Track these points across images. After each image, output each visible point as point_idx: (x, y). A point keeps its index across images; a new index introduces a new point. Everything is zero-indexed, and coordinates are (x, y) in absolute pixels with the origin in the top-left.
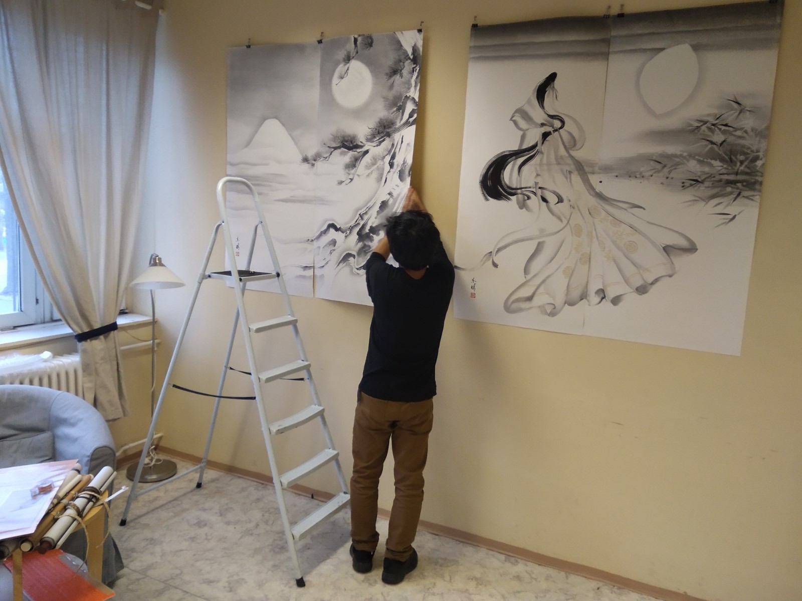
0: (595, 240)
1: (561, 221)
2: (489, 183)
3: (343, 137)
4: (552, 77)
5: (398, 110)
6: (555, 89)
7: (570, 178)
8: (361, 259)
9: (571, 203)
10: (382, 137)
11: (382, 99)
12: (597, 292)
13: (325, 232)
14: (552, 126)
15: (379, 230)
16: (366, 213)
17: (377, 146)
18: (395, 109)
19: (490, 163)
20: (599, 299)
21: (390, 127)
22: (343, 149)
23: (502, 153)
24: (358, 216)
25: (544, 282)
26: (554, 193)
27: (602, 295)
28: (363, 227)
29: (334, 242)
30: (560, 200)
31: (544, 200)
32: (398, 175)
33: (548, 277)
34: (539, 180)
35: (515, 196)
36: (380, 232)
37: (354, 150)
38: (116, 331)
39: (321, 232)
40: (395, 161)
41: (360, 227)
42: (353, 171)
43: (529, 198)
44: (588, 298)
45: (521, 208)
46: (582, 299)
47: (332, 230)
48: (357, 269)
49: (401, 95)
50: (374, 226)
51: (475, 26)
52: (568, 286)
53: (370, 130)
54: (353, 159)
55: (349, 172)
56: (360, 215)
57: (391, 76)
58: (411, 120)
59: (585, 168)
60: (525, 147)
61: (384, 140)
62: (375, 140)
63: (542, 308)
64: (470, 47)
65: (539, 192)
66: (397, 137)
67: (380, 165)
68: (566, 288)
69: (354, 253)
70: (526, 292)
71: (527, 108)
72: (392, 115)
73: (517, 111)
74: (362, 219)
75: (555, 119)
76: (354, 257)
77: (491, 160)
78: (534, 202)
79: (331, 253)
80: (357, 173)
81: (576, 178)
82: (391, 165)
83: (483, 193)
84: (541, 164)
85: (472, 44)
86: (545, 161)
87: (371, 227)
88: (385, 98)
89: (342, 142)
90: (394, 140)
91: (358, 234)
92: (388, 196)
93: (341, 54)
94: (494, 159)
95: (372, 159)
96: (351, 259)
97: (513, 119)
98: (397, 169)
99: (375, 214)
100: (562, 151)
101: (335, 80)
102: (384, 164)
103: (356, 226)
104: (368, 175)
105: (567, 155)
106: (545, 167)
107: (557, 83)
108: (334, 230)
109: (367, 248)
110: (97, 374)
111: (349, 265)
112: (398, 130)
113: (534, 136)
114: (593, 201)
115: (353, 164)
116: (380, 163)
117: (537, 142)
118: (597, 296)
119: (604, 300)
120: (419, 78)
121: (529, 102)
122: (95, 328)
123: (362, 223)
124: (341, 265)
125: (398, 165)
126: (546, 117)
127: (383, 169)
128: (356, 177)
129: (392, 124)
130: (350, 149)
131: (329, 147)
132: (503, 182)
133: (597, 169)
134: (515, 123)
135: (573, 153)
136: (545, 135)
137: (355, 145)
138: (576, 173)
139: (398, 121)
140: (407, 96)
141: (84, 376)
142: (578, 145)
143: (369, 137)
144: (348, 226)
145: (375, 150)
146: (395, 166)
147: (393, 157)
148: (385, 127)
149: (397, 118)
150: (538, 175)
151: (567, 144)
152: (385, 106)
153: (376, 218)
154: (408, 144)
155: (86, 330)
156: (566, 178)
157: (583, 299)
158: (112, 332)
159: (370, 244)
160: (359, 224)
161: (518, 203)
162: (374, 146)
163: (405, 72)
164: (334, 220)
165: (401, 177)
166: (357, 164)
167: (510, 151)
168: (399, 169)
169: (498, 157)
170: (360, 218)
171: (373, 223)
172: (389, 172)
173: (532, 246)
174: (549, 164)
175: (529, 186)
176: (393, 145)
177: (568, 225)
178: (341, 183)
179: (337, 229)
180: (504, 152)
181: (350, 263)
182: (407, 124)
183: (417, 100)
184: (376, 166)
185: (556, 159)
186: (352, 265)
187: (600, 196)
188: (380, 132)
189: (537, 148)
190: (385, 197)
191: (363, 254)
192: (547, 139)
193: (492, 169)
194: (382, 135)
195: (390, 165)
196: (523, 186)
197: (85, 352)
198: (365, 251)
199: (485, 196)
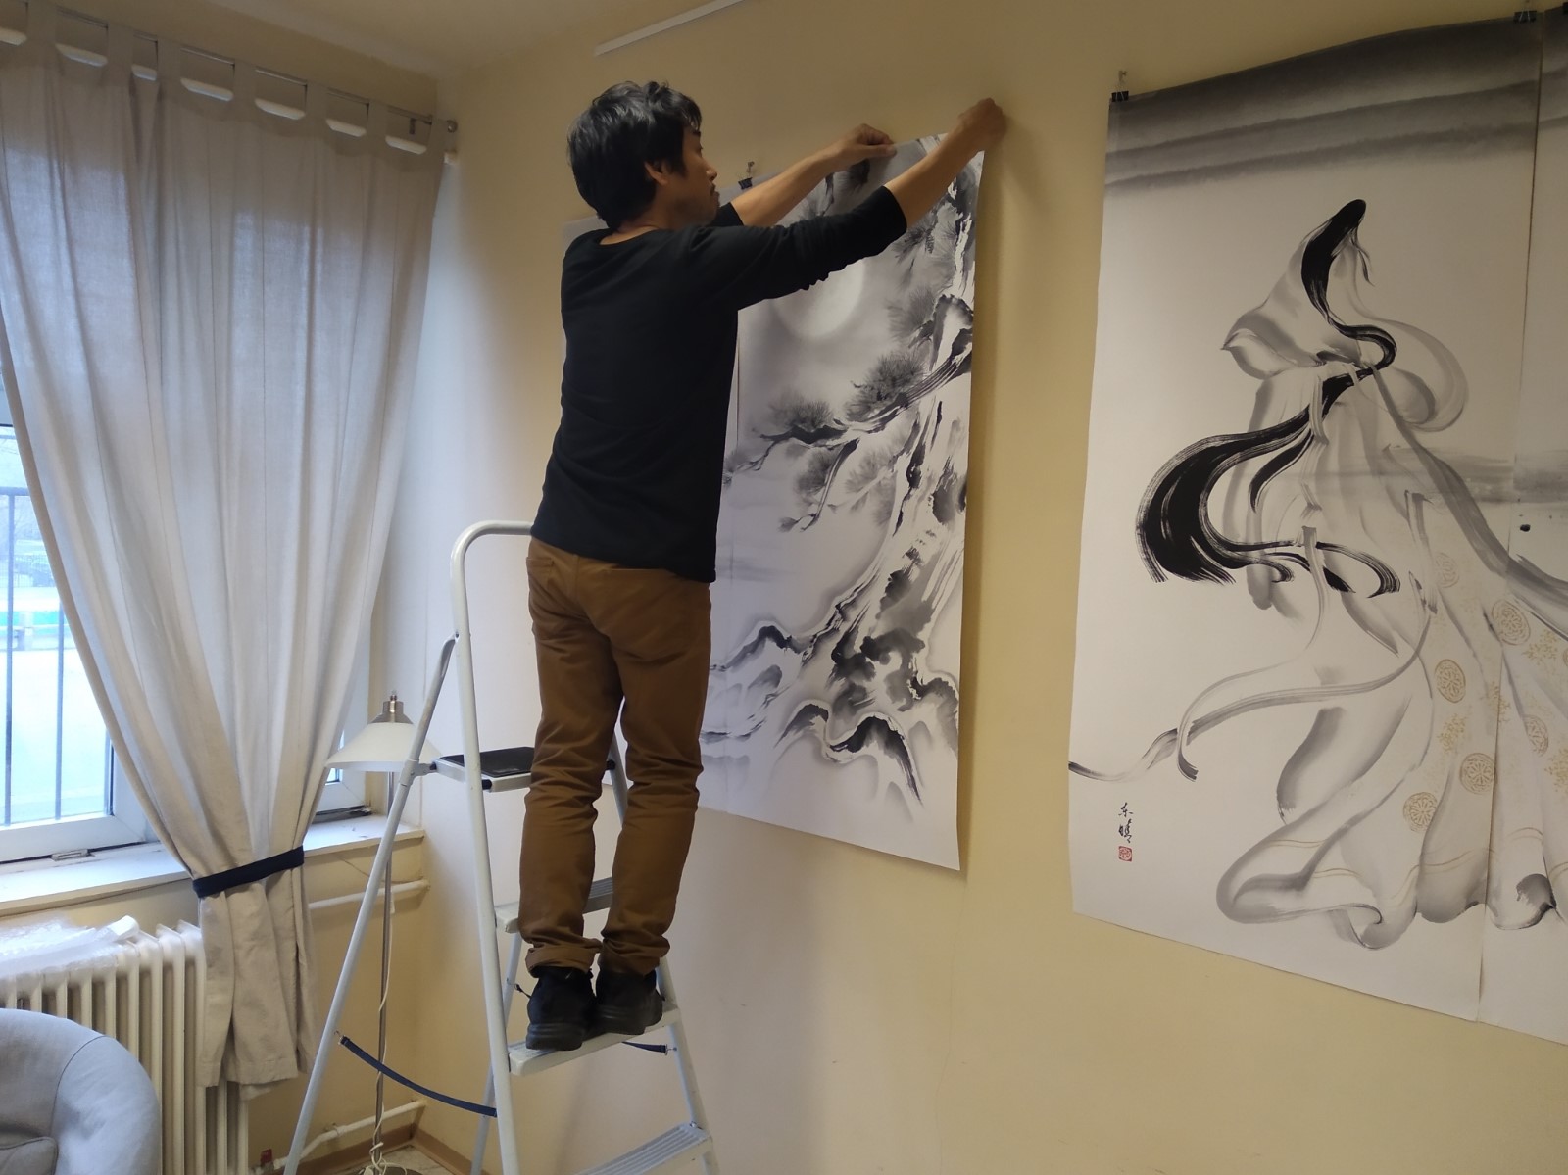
0: (1511, 713)
1: (1394, 648)
2: (1165, 530)
3: (797, 411)
4: (1352, 214)
5: (925, 335)
6: (1361, 250)
7: (1420, 517)
8: (841, 724)
9: (1426, 593)
10: (888, 408)
11: (887, 311)
12: (1526, 885)
13: (753, 648)
14: (1355, 359)
15: (888, 649)
16: (853, 603)
17: (877, 430)
18: (917, 334)
19: (1165, 473)
20: (1532, 911)
21: (907, 382)
22: (795, 441)
23: (1201, 443)
24: (833, 610)
25: (1341, 834)
26: (1367, 560)
27: (1544, 898)
28: (847, 638)
29: (774, 676)
30: (1388, 583)
31: (1335, 581)
32: (932, 503)
33: (1355, 821)
34: (1316, 521)
35: (1245, 568)
36: (891, 654)
37: (819, 442)
38: (296, 870)
39: (745, 647)
40: (923, 468)
41: (838, 638)
42: (818, 496)
43: (1286, 575)
44: (1493, 901)
45: (1263, 604)
46: (1470, 905)
47: (770, 645)
48: (833, 747)
49: (930, 296)
50: (874, 636)
51: (1120, 99)
52: (1422, 854)
53: (857, 391)
54: (818, 465)
55: (811, 499)
56: (838, 606)
57: (906, 251)
58: (958, 359)
59: (1468, 483)
60: (1269, 422)
61: (893, 415)
62: (871, 415)
63: (1337, 915)
64: (1109, 156)
65: (1319, 558)
66: (925, 405)
67: (884, 478)
68: (1416, 862)
69: (825, 705)
71: (1274, 312)
72: (911, 350)
73: (1243, 322)
74: (844, 618)
75: (1363, 337)
76: (825, 715)
77: (1168, 463)
78: (1303, 587)
79: (767, 702)
80: (829, 501)
81: (1439, 517)
82: (913, 479)
83: (1148, 559)
84: (1321, 474)
85: (1113, 148)
86: (1333, 464)
87: (867, 640)
88: (893, 308)
89: (792, 424)
90: (918, 413)
91: (834, 656)
92: (908, 561)
94: (1177, 462)
95: (865, 464)
96: (818, 720)
97: (1233, 344)
98: (927, 488)
99: (875, 607)
100: (1390, 434)
102: (894, 477)
103: (830, 633)
104: (856, 507)
105: (1405, 444)
106: (1335, 484)
107: (1365, 230)
108: (775, 644)
109: (856, 695)
110: (238, 973)
111: (812, 736)
112: (928, 386)
113: (1297, 391)
114: (1498, 589)
115: (818, 478)
116: (883, 474)
117: (1307, 409)
118: (1523, 896)
119: (1550, 914)
120: (973, 247)
121: (1279, 292)
122: (241, 865)
123: (844, 628)
124: (791, 734)
125: (930, 479)
126: (1335, 331)
127: (893, 490)
128: (826, 511)
129: (913, 373)
130: (810, 439)
131: (763, 436)
132: (1205, 528)
133: (1508, 487)
134: (1239, 356)
135: (1425, 439)
136: (1333, 389)
137: (820, 430)
138: (1439, 499)
139: (926, 366)
140: (944, 296)
141: (209, 977)
142: (1444, 414)
143: (855, 409)
144: (810, 634)
145: (875, 441)
146: (923, 482)
147: (918, 459)
148: (894, 380)
149: (922, 356)
150: (1312, 507)
151: (1404, 414)
152: (893, 329)
153: (878, 617)
154: (955, 424)
155: (219, 866)
156: (1407, 517)
157: (1476, 903)
158: (288, 871)
159: (866, 684)
160: (836, 630)
161: (1253, 587)
162: (870, 432)
163: (938, 235)
164: (773, 619)
165: (940, 511)
166: (828, 478)
167: (1223, 437)
168: (933, 489)
169: (1190, 454)
170: (839, 616)
171: (872, 630)
172: (907, 497)
173: (1298, 723)
174: (1345, 474)
175: (1282, 538)
176: (916, 426)
177: (1417, 660)
178: (789, 524)
179: (783, 643)
180: (1208, 440)
181: (814, 731)
182: (950, 370)
183: (971, 306)
184: (874, 483)
185: (1371, 457)
186: (820, 735)
187: (1524, 573)
188: (883, 395)
189: (1309, 426)
190: (901, 563)
191: (846, 709)
192: (1339, 399)
193: (1172, 491)
194: (888, 402)
195: (909, 480)
196: (1266, 540)
197: (212, 920)
198: (851, 703)
199: (1152, 566)
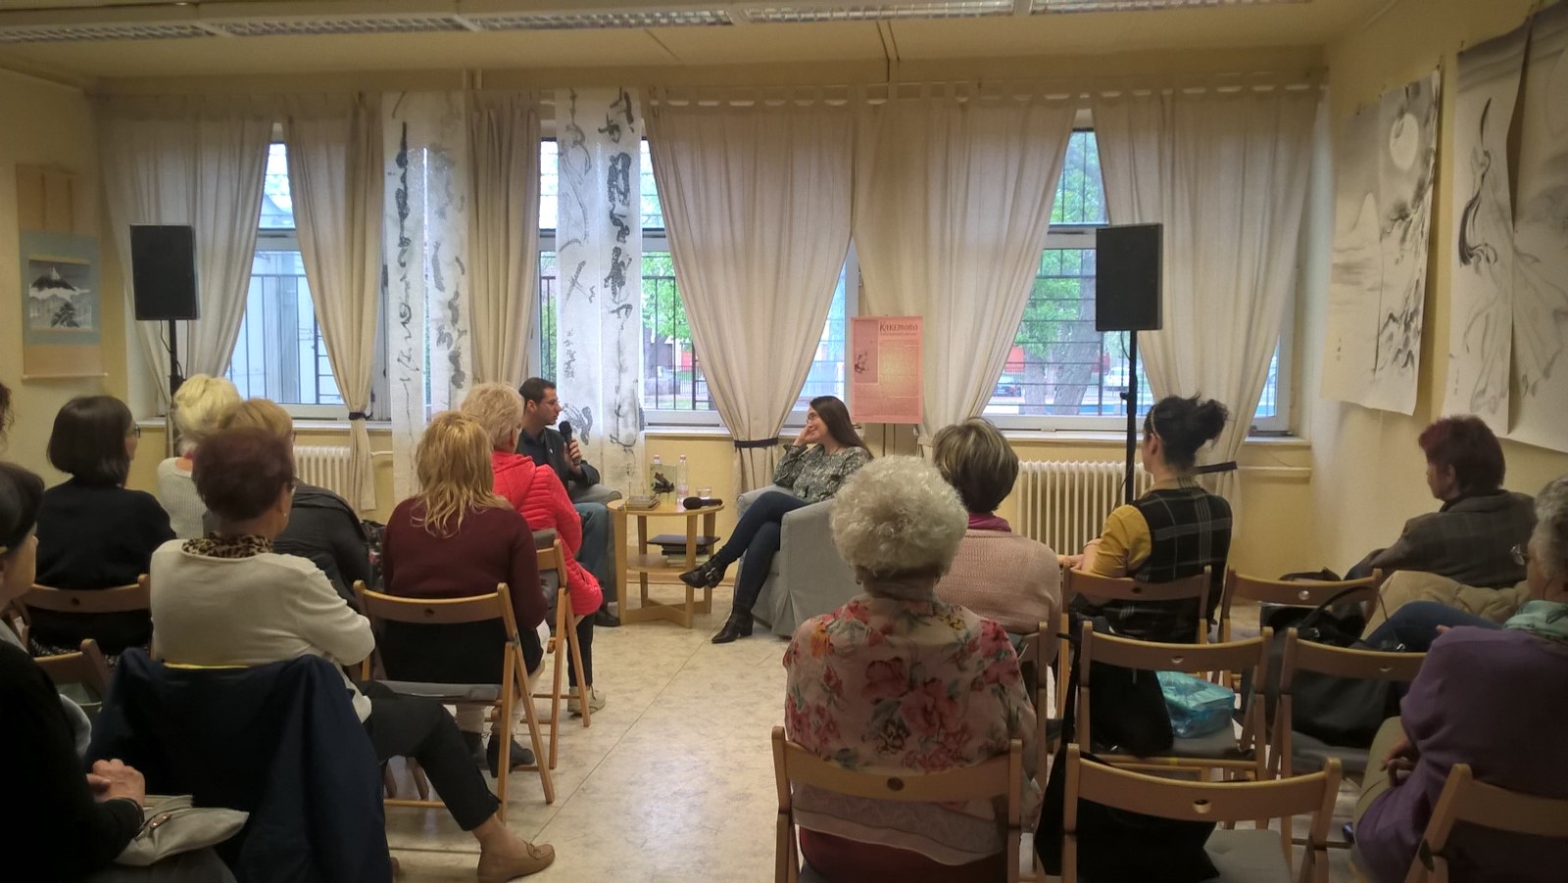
1: (1496, 285)
3: (1400, 207)
4: (1489, 104)
11: (1420, 155)
13: (1386, 325)
14: (1485, 165)
18: (1425, 165)
19: (1461, 219)
21: (1423, 188)
22: (1400, 221)
23: (1466, 205)
26: (1493, 249)
28: (1406, 313)
29: (1392, 337)
35: (1473, 258)
37: (1405, 220)
42: (1404, 246)
43: (1480, 259)
45: (1476, 272)
48: (1402, 368)
51: (1460, 54)
54: (1404, 231)
55: (1402, 248)
56: (1405, 299)
57: (1425, 127)
64: (1457, 80)
65: (1485, 250)
69: (1401, 347)
70: (1481, 386)
72: (1423, 175)
74: (1406, 305)
75: (1487, 156)
78: (1483, 263)
79: (1389, 350)
83: (1459, 258)
84: (1483, 214)
85: (1457, 76)
86: (1485, 209)
87: (1411, 313)
88: (1422, 153)
89: (1399, 212)
91: (1404, 323)
93: (1394, 110)
94: (1463, 214)
95: (1413, 229)
101: (1392, 141)
104: (1411, 250)
108: (1392, 321)
112: (1425, 191)
115: (1404, 238)
117: (1479, 188)
123: (1406, 310)
124: (1393, 364)
126: (1484, 153)
127: (1418, 240)
128: (1405, 254)
130: (1403, 219)
131: (1392, 219)
132: (1466, 242)
136: (1483, 178)
137: (1406, 215)
139: (1426, 181)
140: (1431, 148)
143: (1413, 202)
144: (1400, 314)
145: (1415, 218)
147: (1423, 225)
148: (1420, 188)
152: (1421, 163)
161: (1475, 266)
163: (1431, 120)
164: (1391, 310)
165: (1426, 249)
166: (1406, 237)
169: (1464, 210)
171: (1412, 308)
172: (1420, 243)
179: (1394, 319)
185: (1489, 206)
188: (1418, 195)
190: (1418, 275)
194: (1419, 199)
199: (1460, 261)
